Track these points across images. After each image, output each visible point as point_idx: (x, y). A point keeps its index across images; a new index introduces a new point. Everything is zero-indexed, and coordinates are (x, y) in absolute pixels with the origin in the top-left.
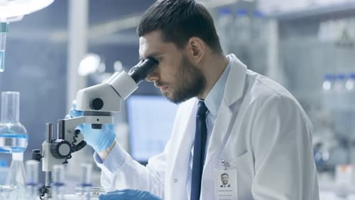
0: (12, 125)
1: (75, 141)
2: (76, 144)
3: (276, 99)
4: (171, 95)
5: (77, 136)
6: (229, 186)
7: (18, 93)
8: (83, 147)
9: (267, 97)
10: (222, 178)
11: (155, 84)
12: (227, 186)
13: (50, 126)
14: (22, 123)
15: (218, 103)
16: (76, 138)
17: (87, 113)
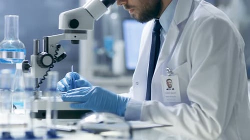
0: (13, 41)
1: (57, 54)
2: (58, 56)
3: (212, 20)
4: (137, 16)
5: (58, 50)
6: (173, 89)
7: (18, 16)
8: (63, 58)
9: (205, 18)
10: (167, 83)
11: (124, 8)
12: (171, 89)
13: (37, 42)
14: (20, 40)
15: (169, 22)
16: (57, 51)
17: (67, 32)
